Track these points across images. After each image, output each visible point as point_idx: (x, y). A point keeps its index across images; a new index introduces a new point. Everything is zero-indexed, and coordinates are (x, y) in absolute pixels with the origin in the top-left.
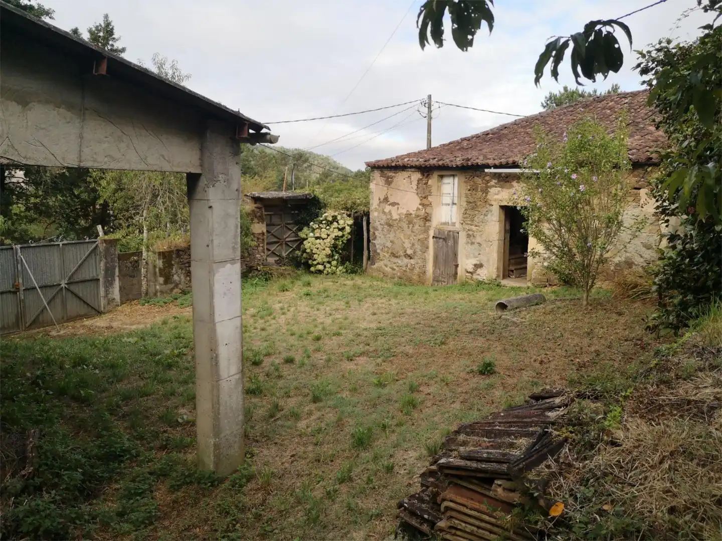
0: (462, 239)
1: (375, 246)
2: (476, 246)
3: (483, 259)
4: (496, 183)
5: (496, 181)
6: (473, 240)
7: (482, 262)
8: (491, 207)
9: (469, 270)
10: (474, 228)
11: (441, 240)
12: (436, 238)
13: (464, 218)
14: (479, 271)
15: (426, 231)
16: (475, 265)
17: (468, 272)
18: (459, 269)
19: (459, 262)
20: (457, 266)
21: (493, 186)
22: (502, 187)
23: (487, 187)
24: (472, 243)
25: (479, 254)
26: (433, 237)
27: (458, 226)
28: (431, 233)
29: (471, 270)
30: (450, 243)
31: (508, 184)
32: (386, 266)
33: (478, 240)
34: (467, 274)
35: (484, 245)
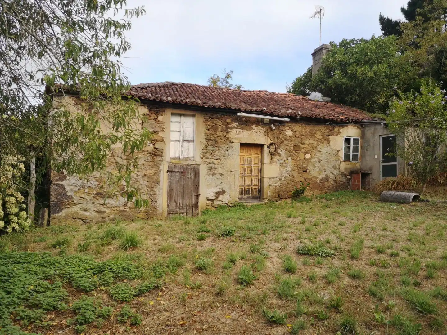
0: (203, 170)
1: (65, 189)
2: (218, 176)
3: (225, 187)
4: (237, 126)
5: (237, 124)
6: (215, 172)
7: (224, 189)
8: (232, 145)
9: (211, 198)
10: (215, 161)
11: (178, 174)
12: (172, 172)
13: (204, 153)
14: (221, 197)
15: (156, 165)
16: (217, 193)
17: (208, 200)
18: (201, 198)
19: (201, 192)
20: (198, 196)
21: (234, 127)
22: (243, 129)
23: (227, 128)
24: (214, 174)
25: (222, 183)
26: (168, 172)
27: (198, 160)
28: (164, 168)
29: (213, 198)
30: (190, 175)
31: (248, 127)
32: (86, 210)
33: (220, 171)
34: (208, 202)
35: (226, 175)
